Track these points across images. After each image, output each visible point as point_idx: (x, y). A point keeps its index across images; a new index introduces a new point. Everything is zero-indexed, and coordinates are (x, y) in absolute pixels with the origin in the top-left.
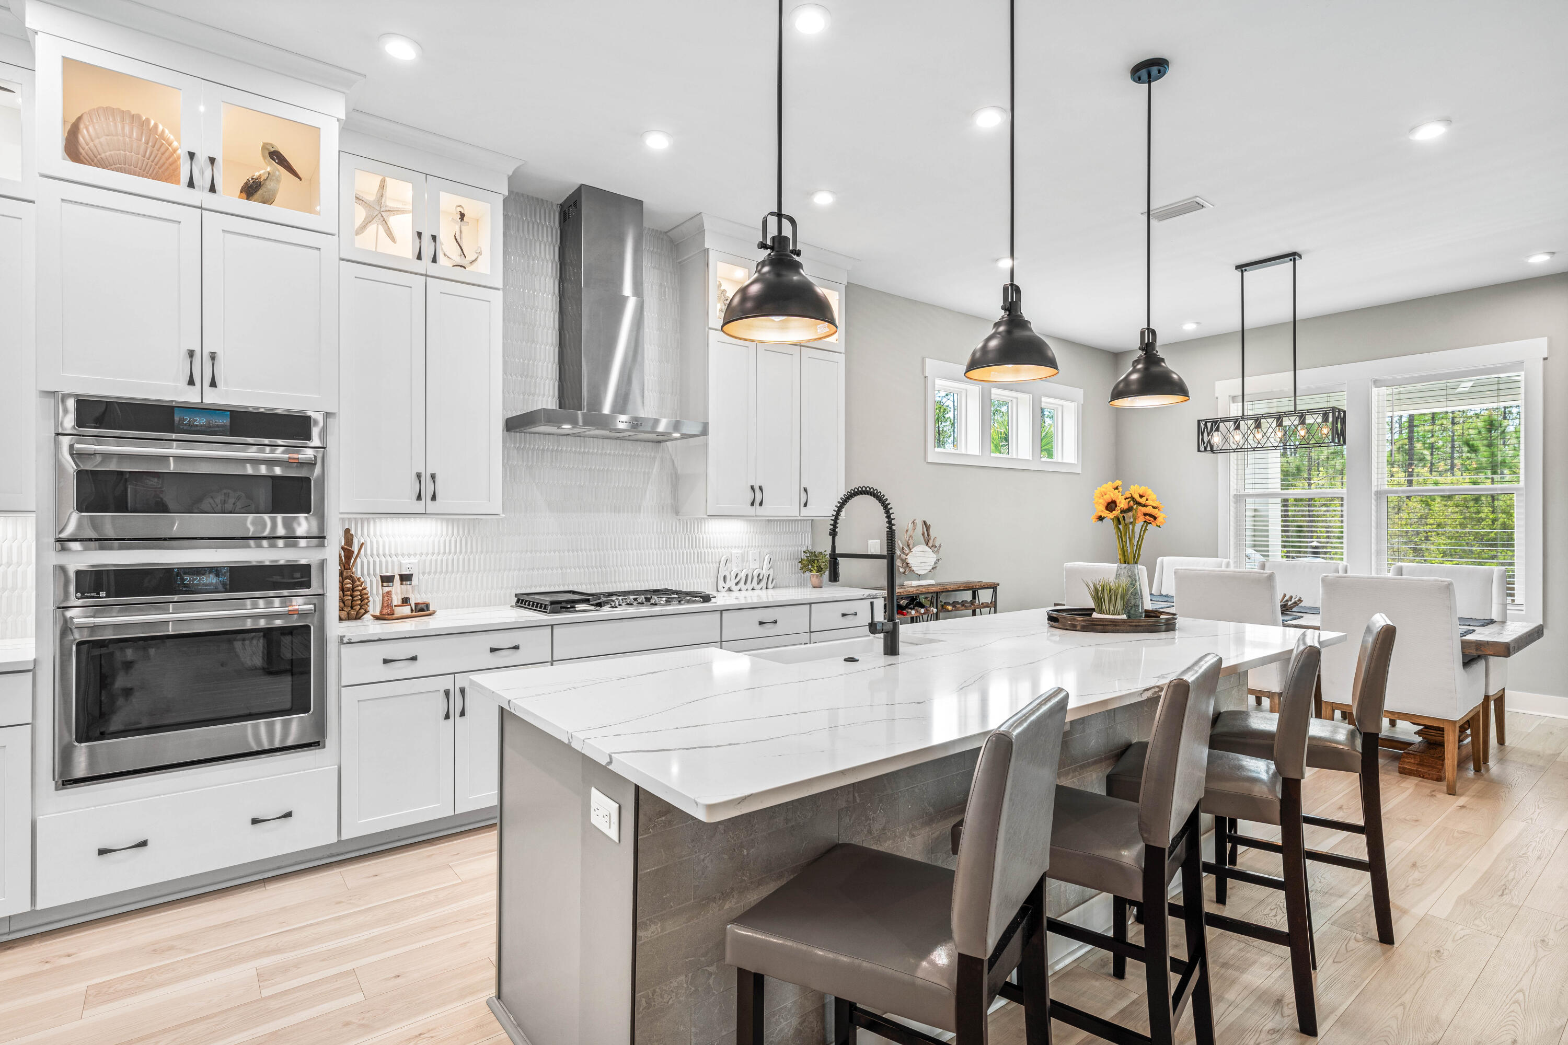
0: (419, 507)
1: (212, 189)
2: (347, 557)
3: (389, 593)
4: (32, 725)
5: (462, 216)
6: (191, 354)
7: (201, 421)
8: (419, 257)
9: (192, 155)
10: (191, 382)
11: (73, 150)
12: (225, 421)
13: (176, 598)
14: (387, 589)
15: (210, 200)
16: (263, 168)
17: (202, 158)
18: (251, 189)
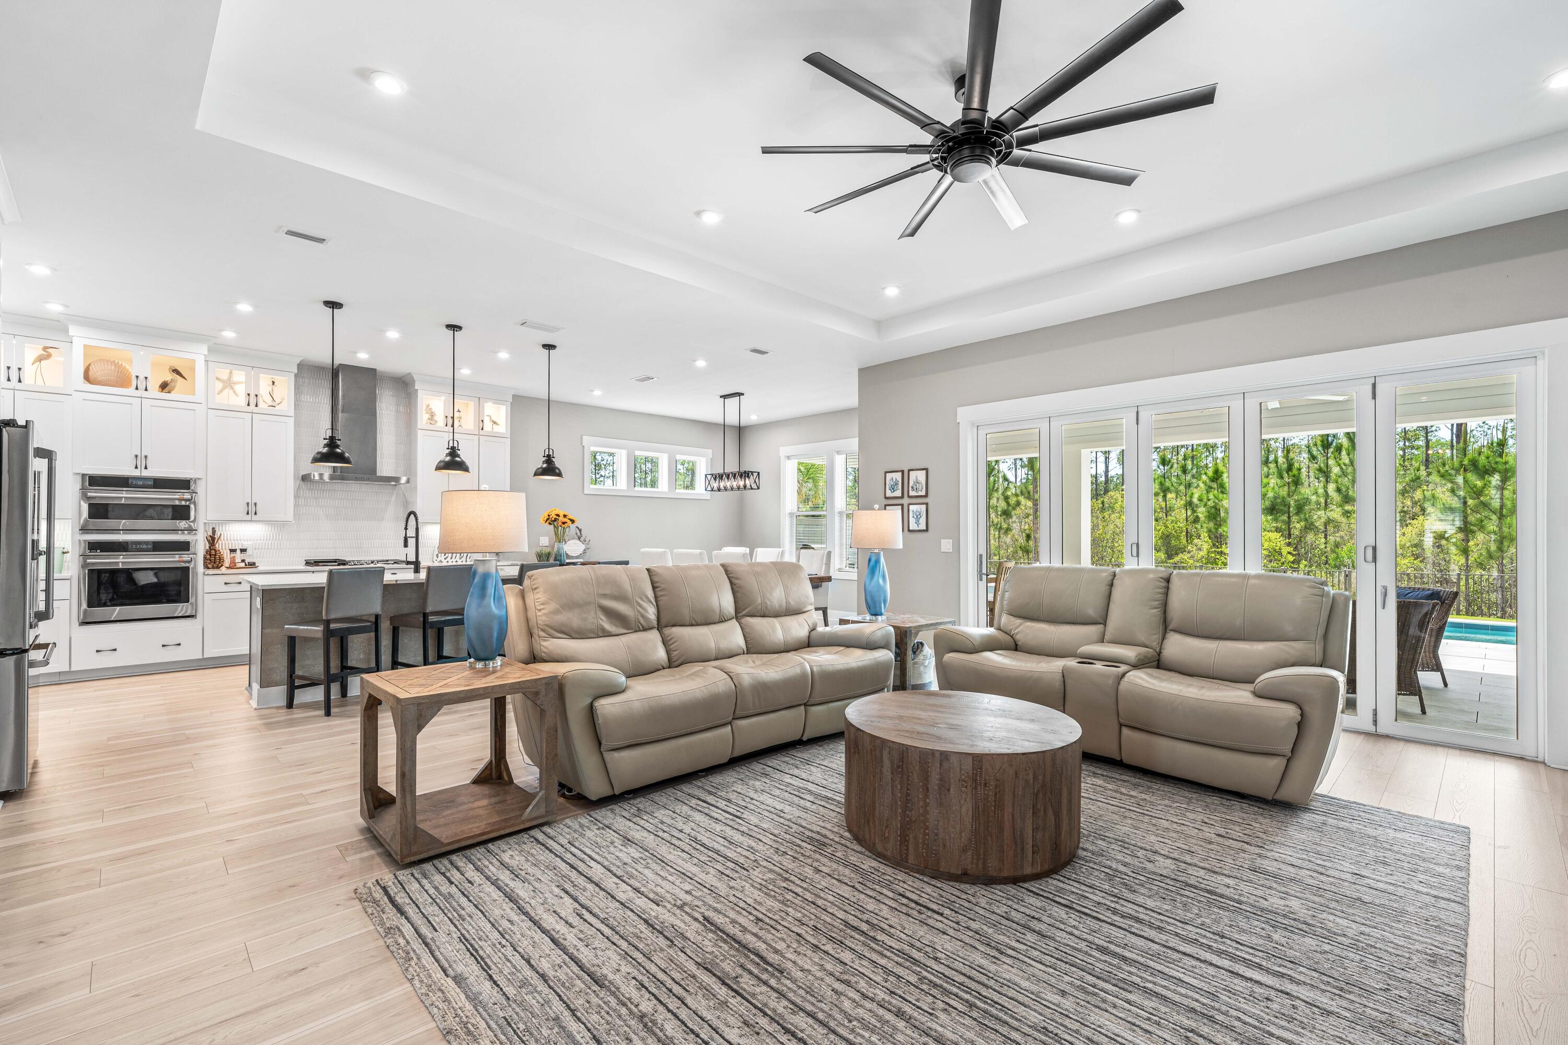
0: (248, 517)
1: (146, 390)
2: (212, 540)
3: (234, 557)
4: (70, 600)
5: (273, 383)
6: (136, 456)
7: (140, 483)
8: (249, 405)
9: (137, 377)
10: (136, 467)
11: (87, 377)
12: (151, 483)
13: (124, 553)
14: (232, 555)
15: (145, 394)
16: (168, 377)
17: (141, 377)
18: (164, 386)
